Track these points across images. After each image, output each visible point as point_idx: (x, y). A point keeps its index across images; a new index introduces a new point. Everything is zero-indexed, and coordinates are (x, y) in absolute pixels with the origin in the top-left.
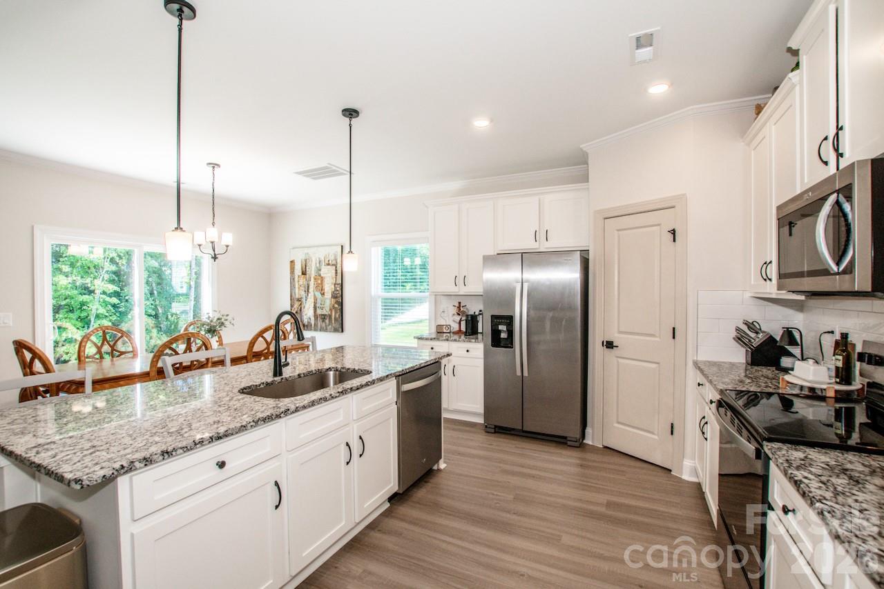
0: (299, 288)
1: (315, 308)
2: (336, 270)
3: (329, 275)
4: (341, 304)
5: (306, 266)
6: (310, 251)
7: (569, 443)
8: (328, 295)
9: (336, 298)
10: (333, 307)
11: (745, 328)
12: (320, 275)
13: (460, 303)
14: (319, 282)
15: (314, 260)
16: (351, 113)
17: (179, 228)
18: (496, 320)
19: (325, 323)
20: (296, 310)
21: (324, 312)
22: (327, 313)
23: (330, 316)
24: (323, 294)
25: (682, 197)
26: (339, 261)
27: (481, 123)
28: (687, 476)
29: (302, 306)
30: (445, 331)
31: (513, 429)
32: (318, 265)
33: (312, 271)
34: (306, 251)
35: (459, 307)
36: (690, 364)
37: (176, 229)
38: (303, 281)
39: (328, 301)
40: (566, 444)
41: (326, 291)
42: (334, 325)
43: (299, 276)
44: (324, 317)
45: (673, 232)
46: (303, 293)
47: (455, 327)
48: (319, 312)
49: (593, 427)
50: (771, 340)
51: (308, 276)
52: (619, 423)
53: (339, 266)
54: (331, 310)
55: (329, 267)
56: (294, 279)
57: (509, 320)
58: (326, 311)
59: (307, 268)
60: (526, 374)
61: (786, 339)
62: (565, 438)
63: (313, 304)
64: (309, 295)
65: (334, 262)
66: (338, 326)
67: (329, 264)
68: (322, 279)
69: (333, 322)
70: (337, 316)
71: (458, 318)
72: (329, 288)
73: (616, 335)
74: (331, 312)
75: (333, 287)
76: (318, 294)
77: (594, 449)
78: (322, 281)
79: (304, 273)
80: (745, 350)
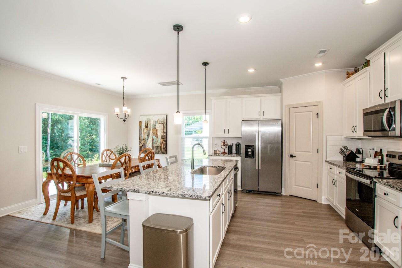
0: (144, 134)
1: (153, 143)
2: (164, 126)
3: (161, 128)
4: (166, 141)
5: (148, 124)
6: (151, 117)
7: (277, 195)
8: (160, 137)
9: (164, 138)
10: (162, 142)
11: (343, 148)
12: (155, 128)
13: (224, 141)
14: (155, 131)
15: (152, 121)
16: (205, 64)
17: (178, 112)
18: (247, 147)
19: (158, 150)
20: (142, 144)
21: (158, 145)
22: (159, 146)
23: (161, 147)
24: (157, 137)
25: (321, 102)
26: (165, 122)
27: (251, 71)
28: (323, 202)
29: (146, 143)
30: (218, 152)
31: (254, 191)
32: (154, 124)
33: (151, 126)
34: (148, 117)
36: (324, 161)
37: (177, 112)
38: (146, 131)
39: (159, 141)
40: (276, 195)
41: (158, 135)
42: (162, 151)
43: (144, 129)
44: (157, 147)
45: (318, 114)
46: (146, 136)
47: (222, 151)
48: (155, 145)
49: (285, 188)
50: (352, 152)
51: (149, 128)
52: (295, 185)
53: (165, 124)
54: (161, 144)
55: (160, 124)
56: (141, 130)
57: (252, 147)
58: (159, 144)
59: (149, 125)
60: (260, 168)
61: (358, 152)
62: (275, 193)
63: (151, 142)
64: (150, 137)
65: (163, 122)
66: (164, 151)
67: (160, 123)
68: (157, 130)
69: (162, 149)
70: (164, 147)
71: (224, 147)
72: (160, 134)
73: (295, 152)
74: (161, 146)
75: (162, 133)
76: (154, 137)
77: (285, 196)
78: (156, 131)
79: (147, 127)
80: (342, 156)
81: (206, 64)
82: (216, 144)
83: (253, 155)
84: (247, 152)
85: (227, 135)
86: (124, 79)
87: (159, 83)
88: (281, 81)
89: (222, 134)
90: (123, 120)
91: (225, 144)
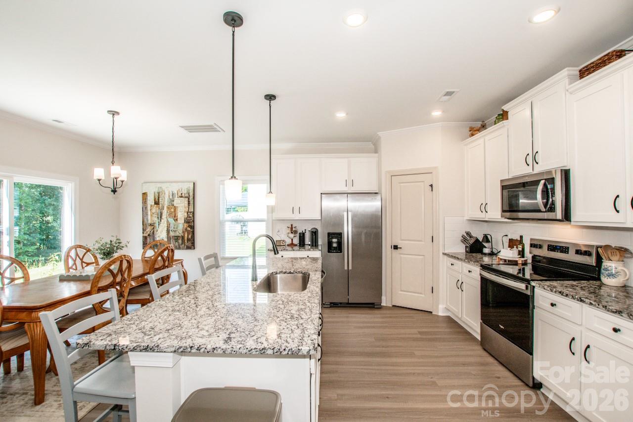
0: (151, 215)
1: (168, 231)
2: (189, 201)
3: (183, 205)
4: (193, 227)
5: (159, 198)
6: (164, 186)
7: (376, 306)
8: (181, 221)
9: (189, 223)
10: (186, 229)
11: (465, 235)
12: (173, 205)
13: (292, 225)
14: (172, 210)
15: (167, 194)
16: (270, 97)
17: (233, 177)
18: (330, 235)
19: (178, 243)
20: (149, 233)
21: (177, 234)
22: (180, 235)
23: (183, 238)
24: (177, 220)
25: (436, 168)
26: (191, 194)
27: (341, 115)
28: (441, 314)
29: (155, 230)
30: (282, 244)
31: (341, 303)
32: (171, 197)
33: (165, 201)
34: (159, 185)
35: (292, 228)
36: (441, 254)
37: (232, 177)
38: (155, 209)
39: (181, 225)
40: (374, 307)
41: (179, 217)
42: (186, 244)
43: (151, 206)
44: (176, 238)
45: (431, 186)
46: (156, 219)
47: (289, 241)
48: (172, 234)
49: (386, 296)
50: (477, 240)
51: (161, 205)
52: (401, 291)
53: (191, 198)
54: (183, 232)
55: (182, 198)
56: (146, 208)
57: (339, 236)
58: (179, 233)
59: (160, 199)
60: (350, 268)
61: (485, 239)
62: (373, 304)
63: (166, 229)
64: (162, 221)
65: (187, 195)
66: (190, 244)
67: (182, 197)
68: (175, 208)
69: (186, 241)
70: (190, 237)
71: (292, 236)
72: (181, 215)
73: (400, 242)
74: (184, 235)
75: (186, 214)
76: (171, 220)
77: (387, 308)
78: (175, 210)
79: (157, 203)
80: (464, 246)
81: (272, 98)
82: (279, 231)
83: (339, 249)
84: (330, 244)
85: (297, 216)
86: (114, 114)
87: (182, 127)
88: (379, 135)
89: (289, 215)
90: (112, 191)
91: (293, 230)
